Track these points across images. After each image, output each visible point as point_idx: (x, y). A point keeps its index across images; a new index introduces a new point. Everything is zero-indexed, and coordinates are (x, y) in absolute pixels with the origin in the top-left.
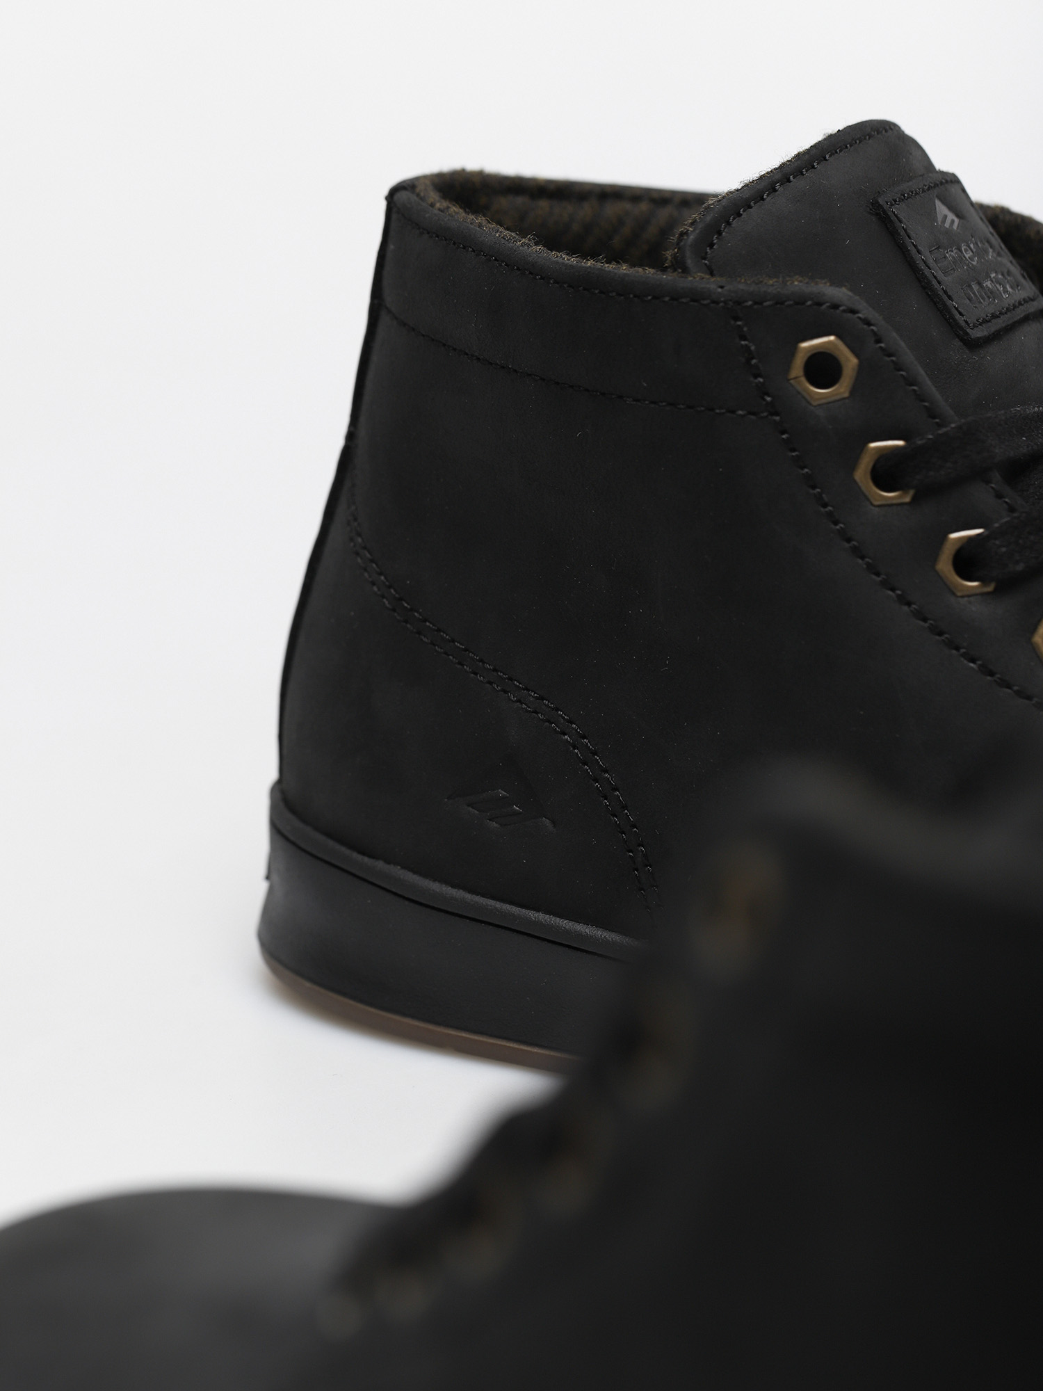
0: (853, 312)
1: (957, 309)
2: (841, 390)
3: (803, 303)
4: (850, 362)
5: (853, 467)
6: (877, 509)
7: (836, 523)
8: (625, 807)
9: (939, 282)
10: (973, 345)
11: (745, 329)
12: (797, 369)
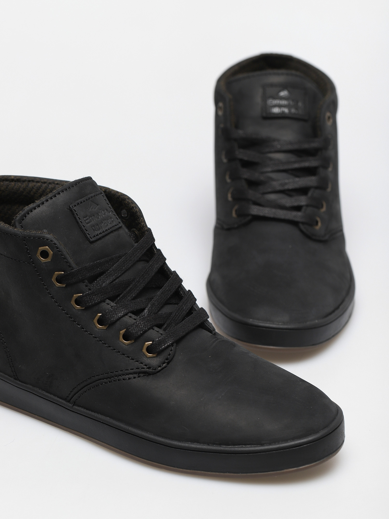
0: (52, 241)
1: (88, 233)
2: (49, 260)
3: (40, 239)
4: (51, 253)
5: (52, 278)
6: (57, 288)
7: (48, 290)
8: (5, 343)
9: (84, 227)
10: (92, 242)
11: (26, 244)
12: (39, 254)
